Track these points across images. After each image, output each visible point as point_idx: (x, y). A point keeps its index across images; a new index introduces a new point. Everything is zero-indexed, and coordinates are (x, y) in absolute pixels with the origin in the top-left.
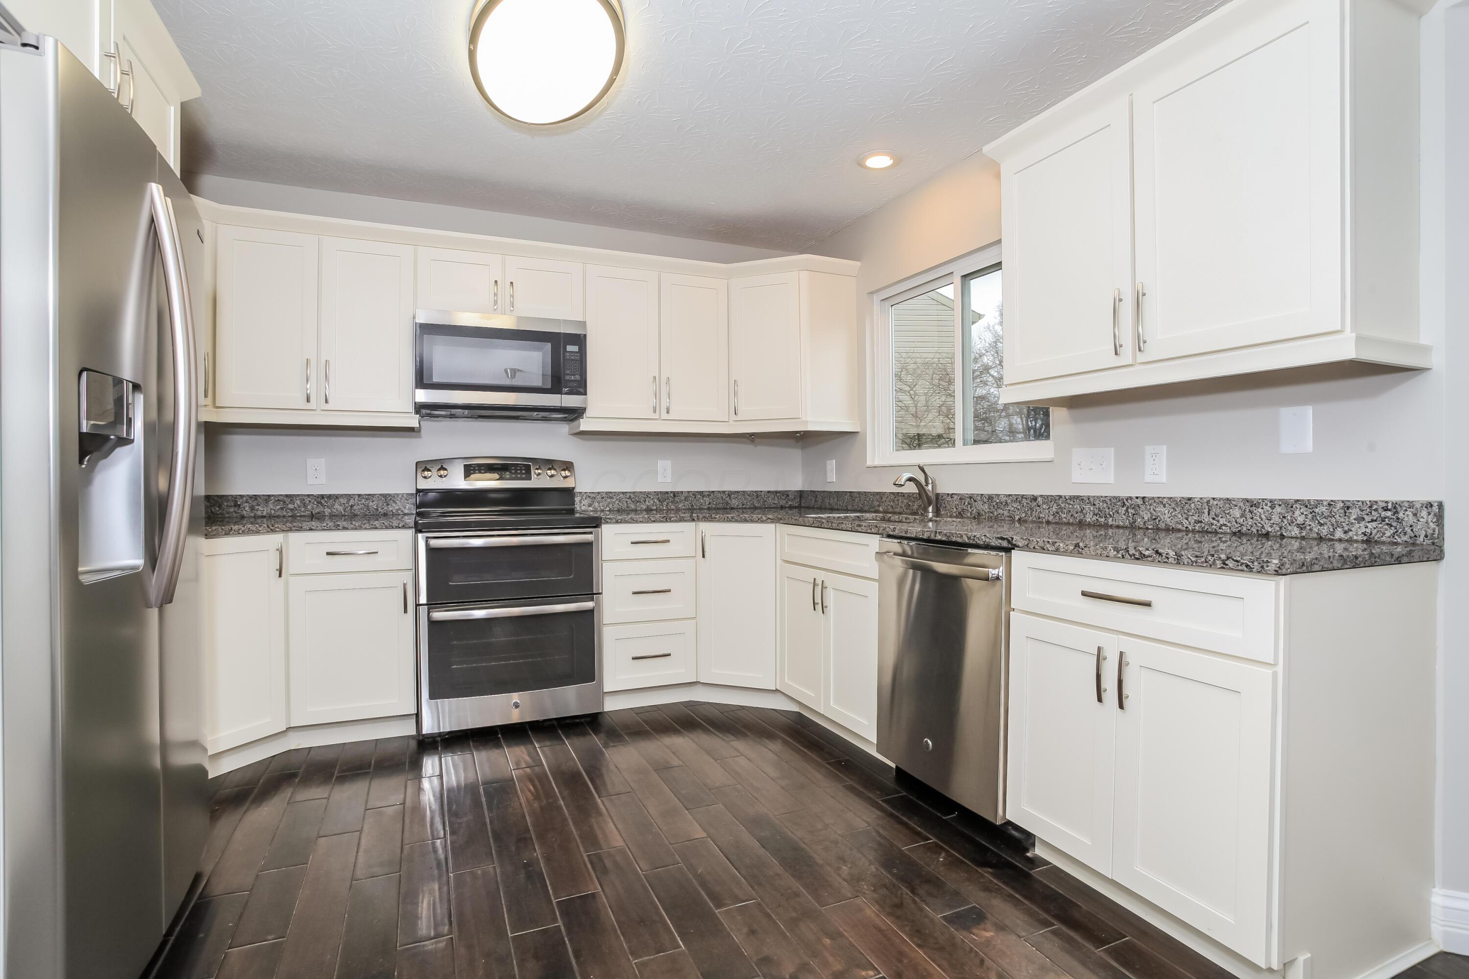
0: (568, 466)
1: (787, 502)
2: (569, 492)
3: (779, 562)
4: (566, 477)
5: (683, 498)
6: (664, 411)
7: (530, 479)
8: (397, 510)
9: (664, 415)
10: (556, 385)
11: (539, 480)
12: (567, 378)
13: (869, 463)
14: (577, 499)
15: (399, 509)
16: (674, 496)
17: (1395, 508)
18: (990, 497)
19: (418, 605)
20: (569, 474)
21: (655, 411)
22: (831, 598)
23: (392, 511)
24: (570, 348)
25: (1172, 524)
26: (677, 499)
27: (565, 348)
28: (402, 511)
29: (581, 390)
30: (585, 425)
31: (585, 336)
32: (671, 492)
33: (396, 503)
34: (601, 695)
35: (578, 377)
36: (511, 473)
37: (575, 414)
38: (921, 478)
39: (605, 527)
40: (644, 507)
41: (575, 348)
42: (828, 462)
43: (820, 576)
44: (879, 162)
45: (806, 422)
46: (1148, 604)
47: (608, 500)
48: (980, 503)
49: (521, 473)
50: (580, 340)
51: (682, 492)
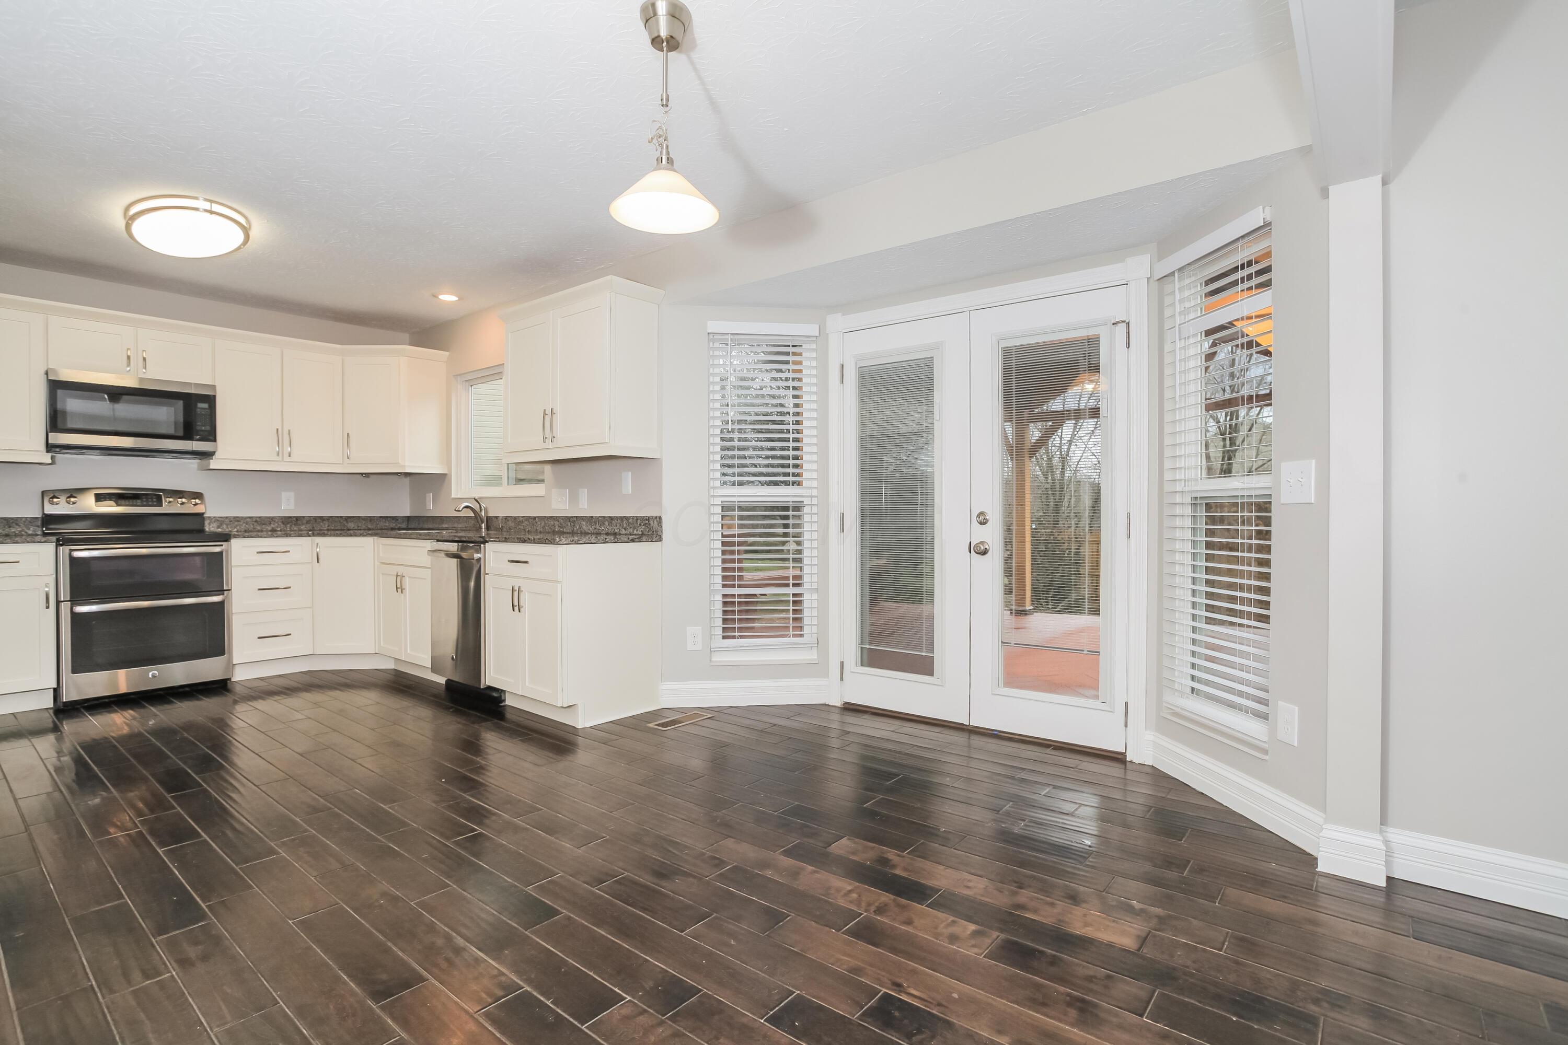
0: (198, 496)
1: (397, 525)
2: (200, 515)
3: (377, 563)
4: (196, 504)
5: (305, 522)
6: (286, 455)
7: (161, 506)
8: (20, 532)
9: (287, 458)
10: (188, 432)
11: (169, 506)
12: (198, 428)
13: (454, 495)
14: (207, 522)
15: (23, 530)
16: (297, 520)
17: (648, 519)
18: (515, 518)
19: (58, 603)
20: (200, 502)
21: (278, 454)
22: (407, 583)
23: (14, 532)
24: (201, 405)
25: (587, 531)
26: (299, 522)
27: (196, 405)
28: (26, 532)
29: (211, 438)
30: (214, 464)
31: (214, 396)
32: (294, 517)
33: (19, 526)
34: (231, 666)
35: (208, 428)
36: (142, 501)
37: (208, 455)
38: (476, 506)
39: (233, 541)
40: (269, 528)
41: (205, 406)
42: (427, 495)
43: (401, 570)
44: (448, 298)
45: (404, 466)
46: (526, 562)
47: (236, 523)
48: (510, 522)
49: (152, 501)
50: (211, 400)
51: (304, 517)
